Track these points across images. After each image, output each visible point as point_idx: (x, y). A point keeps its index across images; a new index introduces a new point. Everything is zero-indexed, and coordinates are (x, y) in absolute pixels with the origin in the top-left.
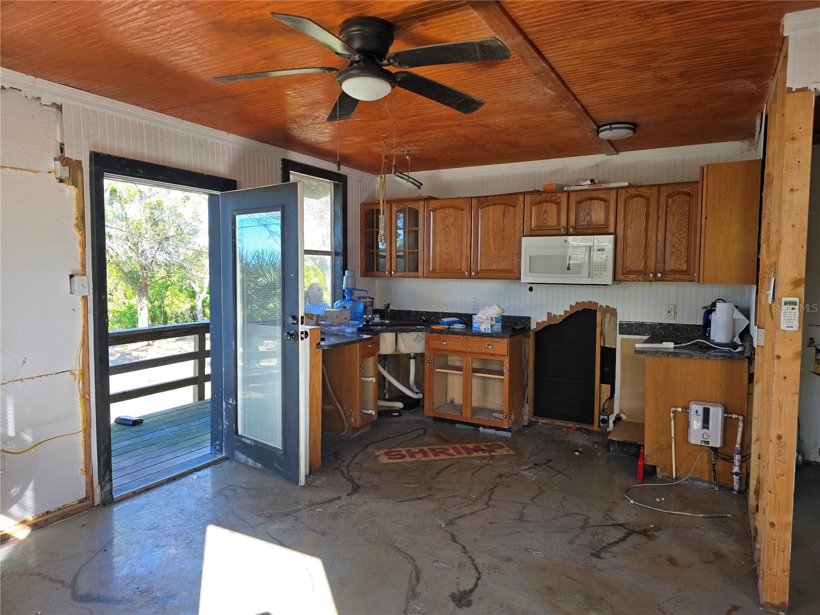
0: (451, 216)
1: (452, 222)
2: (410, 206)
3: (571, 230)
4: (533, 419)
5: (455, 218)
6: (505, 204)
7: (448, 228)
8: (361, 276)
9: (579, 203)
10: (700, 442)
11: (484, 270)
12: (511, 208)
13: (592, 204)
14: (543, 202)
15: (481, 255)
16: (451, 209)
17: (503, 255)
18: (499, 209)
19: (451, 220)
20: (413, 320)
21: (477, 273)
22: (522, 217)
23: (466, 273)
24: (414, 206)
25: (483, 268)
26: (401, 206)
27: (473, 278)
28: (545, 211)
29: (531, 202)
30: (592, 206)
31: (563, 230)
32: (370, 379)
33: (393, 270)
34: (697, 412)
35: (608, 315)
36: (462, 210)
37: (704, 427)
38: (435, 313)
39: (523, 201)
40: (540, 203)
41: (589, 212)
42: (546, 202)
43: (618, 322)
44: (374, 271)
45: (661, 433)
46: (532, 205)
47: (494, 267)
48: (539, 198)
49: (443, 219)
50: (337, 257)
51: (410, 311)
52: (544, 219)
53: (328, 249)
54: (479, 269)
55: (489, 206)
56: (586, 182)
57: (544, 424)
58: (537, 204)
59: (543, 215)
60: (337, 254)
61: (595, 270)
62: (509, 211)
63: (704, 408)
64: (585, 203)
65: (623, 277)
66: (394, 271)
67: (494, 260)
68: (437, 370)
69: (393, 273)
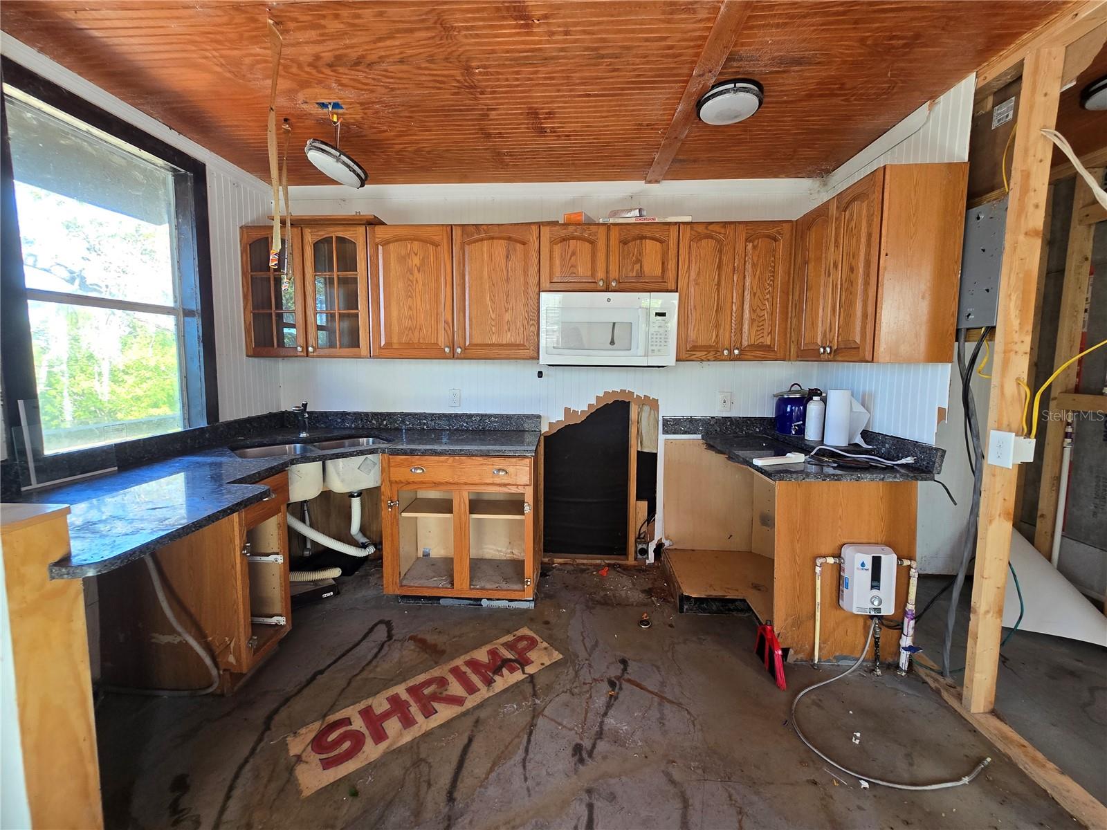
0: (416, 255)
1: (418, 265)
2: (340, 234)
3: (614, 284)
4: (546, 560)
5: (423, 259)
6: (509, 239)
7: (412, 274)
8: (247, 356)
9: (624, 242)
10: (868, 610)
11: (476, 345)
12: (519, 246)
13: (644, 245)
14: (569, 239)
15: (470, 320)
16: (416, 243)
17: (508, 321)
18: (500, 247)
19: (416, 261)
20: (350, 428)
21: (465, 349)
22: (536, 261)
23: (447, 350)
24: (346, 234)
25: (475, 341)
26: (320, 233)
27: (457, 359)
28: (573, 254)
29: (550, 238)
30: (644, 248)
31: (601, 283)
32: (272, 558)
33: (310, 344)
34: (863, 565)
35: (646, 408)
36: (436, 245)
37: (873, 587)
38: (389, 414)
39: (538, 235)
40: (564, 240)
41: (640, 258)
42: (574, 238)
43: (660, 419)
44: (273, 346)
45: (798, 597)
46: (553, 242)
47: (494, 340)
48: (563, 233)
49: (402, 259)
50: (188, 319)
51: (344, 414)
52: (572, 266)
53: (170, 303)
54: (467, 343)
55: (482, 240)
56: (632, 212)
57: (560, 564)
58: (561, 242)
59: (570, 259)
60: (188, 313)
61: (652, 345)
62: (515, 250)
63: (873, 557)
64: (634, 242)
65: (687, 356)
66: (313, 347)
67: (493, 328)
68: (404, 514)
69: (310, 349)
